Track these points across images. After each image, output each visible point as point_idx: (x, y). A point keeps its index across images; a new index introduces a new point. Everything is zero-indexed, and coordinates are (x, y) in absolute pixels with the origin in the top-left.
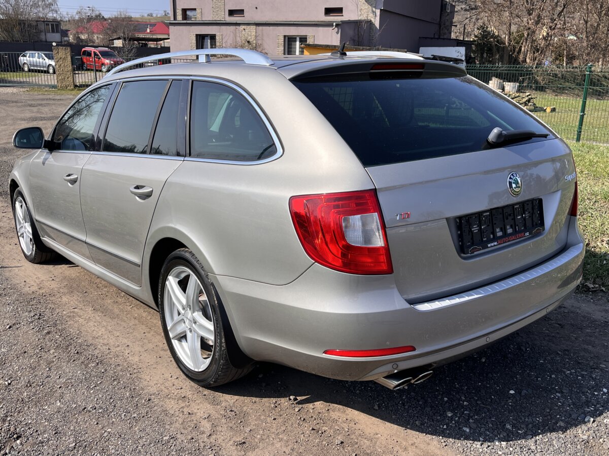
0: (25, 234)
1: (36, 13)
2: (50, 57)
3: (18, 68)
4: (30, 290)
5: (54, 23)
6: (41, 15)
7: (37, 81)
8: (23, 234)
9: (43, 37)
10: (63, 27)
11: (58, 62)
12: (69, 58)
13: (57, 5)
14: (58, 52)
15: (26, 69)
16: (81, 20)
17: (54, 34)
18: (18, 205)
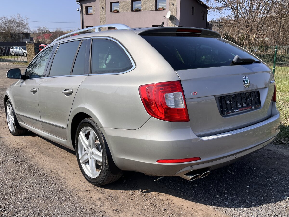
0: (11, 122)
1: (18, 30)
2: (25, 49)
3: (10, 54)
4: (12, 146)
5: (27, 34)
6: (21, 30)
7: (18, 59)
8: (10, 121)
9: (21, 40)
10: (31, 36)
11: (28, 50)
12: (34, 49)
13: (28, 26)
14: (28, 46)
15: (13, 54)
16: (39, 33)
17: (27, 39)
18: (8, 108)
